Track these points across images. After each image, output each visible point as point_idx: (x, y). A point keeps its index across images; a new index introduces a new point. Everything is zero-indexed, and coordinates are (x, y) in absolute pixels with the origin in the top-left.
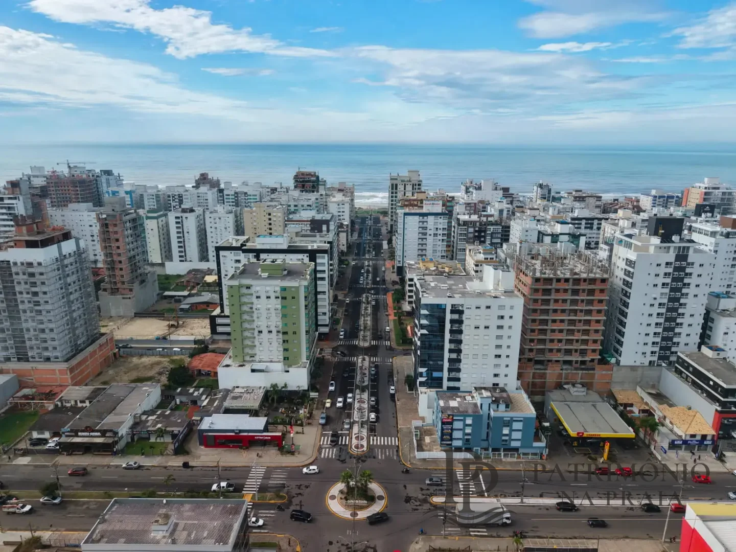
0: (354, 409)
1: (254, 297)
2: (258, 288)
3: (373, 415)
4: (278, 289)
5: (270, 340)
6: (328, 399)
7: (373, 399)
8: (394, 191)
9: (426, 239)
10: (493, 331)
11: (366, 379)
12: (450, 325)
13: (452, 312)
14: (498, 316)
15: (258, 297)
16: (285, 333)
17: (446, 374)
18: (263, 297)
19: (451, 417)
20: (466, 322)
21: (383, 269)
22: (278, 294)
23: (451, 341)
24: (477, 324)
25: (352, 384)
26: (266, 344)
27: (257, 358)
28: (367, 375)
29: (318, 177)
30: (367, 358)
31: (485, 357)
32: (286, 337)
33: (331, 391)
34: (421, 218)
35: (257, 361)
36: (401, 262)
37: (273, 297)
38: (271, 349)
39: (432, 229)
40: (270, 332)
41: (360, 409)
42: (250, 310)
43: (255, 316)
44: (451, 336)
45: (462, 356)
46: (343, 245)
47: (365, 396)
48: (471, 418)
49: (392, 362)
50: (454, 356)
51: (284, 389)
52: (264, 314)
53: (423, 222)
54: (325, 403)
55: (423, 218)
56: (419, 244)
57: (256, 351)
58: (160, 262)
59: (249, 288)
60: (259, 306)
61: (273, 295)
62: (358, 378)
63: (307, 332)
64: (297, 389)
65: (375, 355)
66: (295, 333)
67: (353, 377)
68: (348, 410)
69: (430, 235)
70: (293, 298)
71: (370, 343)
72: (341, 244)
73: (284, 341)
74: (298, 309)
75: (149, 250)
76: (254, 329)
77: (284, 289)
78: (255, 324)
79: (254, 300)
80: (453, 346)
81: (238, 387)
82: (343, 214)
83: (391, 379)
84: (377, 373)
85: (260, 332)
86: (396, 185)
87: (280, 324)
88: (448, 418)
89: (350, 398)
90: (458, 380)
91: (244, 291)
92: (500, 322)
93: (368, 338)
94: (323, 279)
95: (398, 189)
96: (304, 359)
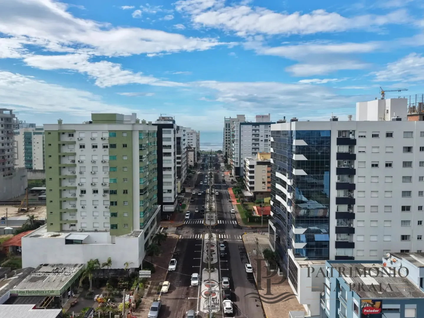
0: (201, 294)
1: (77, 146)
2: (82, 135)
3: (228, 304)
4: (106, 135)
5: (95, 203)
6: (166, 280)
7: (226, 280)
8: (228, 129)
9: (258, 144)
10: (399, 171)
11: (215, 256)
12: (337, 161)
13: (341, 142)
14: (404, 148)
15: (82, 147)
16: (113, 192)
17: (333, 237)
18: (88, 146)
19: (378, 304)
20: (359, 157)
21: (223, 175)
22: (106, 143)
23: (339, 186)
24: (376, 159)
25: (197, 262)
26: (90, 207)
27: (78, 227)
28: (216, 251)
29: (174, 122)
30: (214, 235)
31: (388, 210)
32: (114, 198)
33: (171, 272)
34: (254, 127)
35: (78, 230)
36: (239, 164)
37: (100, 146)
38: (95, 214)
39: (263, 136)
40: (95, 192)
41: (209, 294)
42: (72, 163)
43: (77, 170)
44: (339, 179)
45: (356, 209)
46: (191, 161)
47: (215, 276)
48: (415, 306)
49: (242, 239)
50: (344, 208)
51: (106, 267)
52: (89, 168)
53: (256, 130)
54: (161, 287)
55: (256, 127)
56: (253, 148)
57: (78, 217)
58: (42, 169)
59: (73, 135)
60: (83, 158)
61: (100, 144)
62: (205, 255)
63: (143, 192)
64: (124, 267)
65: (223, 233)
66: (125, 192)
67: (199, 255)
68: (193, 296)
69: (262, 141)
70: (125, 146)
71: (217, 222)
72: (190, 161)
73: (112, 203)
74: (131, 161)
75: (34, 159)
76: (76, 188)
77: (113, 134)
78: (77, 181)
79: (77, 149)
80: (342, 194)
81: (46, 265)
82: (191, 141)
83: (244, 256)
84: (227, 250)
85: (83, 192)
86: (229, 124)
87: (107, 181)
88: (373, 308)
89: (195, 279)
90: (351, 245)
91: (66, 138)
92: (408, 157)
93: (214, 218)
94: (169, 154)
95: (231, 127)
96: (137, 227)
